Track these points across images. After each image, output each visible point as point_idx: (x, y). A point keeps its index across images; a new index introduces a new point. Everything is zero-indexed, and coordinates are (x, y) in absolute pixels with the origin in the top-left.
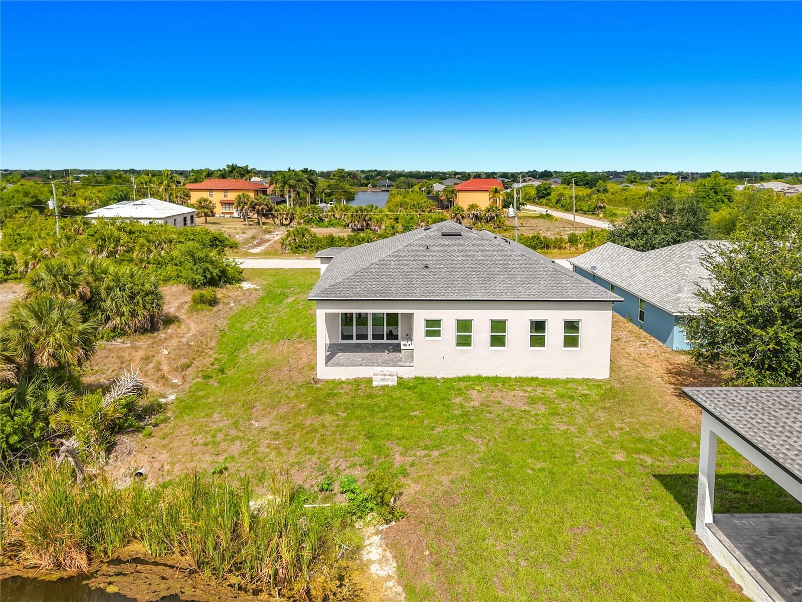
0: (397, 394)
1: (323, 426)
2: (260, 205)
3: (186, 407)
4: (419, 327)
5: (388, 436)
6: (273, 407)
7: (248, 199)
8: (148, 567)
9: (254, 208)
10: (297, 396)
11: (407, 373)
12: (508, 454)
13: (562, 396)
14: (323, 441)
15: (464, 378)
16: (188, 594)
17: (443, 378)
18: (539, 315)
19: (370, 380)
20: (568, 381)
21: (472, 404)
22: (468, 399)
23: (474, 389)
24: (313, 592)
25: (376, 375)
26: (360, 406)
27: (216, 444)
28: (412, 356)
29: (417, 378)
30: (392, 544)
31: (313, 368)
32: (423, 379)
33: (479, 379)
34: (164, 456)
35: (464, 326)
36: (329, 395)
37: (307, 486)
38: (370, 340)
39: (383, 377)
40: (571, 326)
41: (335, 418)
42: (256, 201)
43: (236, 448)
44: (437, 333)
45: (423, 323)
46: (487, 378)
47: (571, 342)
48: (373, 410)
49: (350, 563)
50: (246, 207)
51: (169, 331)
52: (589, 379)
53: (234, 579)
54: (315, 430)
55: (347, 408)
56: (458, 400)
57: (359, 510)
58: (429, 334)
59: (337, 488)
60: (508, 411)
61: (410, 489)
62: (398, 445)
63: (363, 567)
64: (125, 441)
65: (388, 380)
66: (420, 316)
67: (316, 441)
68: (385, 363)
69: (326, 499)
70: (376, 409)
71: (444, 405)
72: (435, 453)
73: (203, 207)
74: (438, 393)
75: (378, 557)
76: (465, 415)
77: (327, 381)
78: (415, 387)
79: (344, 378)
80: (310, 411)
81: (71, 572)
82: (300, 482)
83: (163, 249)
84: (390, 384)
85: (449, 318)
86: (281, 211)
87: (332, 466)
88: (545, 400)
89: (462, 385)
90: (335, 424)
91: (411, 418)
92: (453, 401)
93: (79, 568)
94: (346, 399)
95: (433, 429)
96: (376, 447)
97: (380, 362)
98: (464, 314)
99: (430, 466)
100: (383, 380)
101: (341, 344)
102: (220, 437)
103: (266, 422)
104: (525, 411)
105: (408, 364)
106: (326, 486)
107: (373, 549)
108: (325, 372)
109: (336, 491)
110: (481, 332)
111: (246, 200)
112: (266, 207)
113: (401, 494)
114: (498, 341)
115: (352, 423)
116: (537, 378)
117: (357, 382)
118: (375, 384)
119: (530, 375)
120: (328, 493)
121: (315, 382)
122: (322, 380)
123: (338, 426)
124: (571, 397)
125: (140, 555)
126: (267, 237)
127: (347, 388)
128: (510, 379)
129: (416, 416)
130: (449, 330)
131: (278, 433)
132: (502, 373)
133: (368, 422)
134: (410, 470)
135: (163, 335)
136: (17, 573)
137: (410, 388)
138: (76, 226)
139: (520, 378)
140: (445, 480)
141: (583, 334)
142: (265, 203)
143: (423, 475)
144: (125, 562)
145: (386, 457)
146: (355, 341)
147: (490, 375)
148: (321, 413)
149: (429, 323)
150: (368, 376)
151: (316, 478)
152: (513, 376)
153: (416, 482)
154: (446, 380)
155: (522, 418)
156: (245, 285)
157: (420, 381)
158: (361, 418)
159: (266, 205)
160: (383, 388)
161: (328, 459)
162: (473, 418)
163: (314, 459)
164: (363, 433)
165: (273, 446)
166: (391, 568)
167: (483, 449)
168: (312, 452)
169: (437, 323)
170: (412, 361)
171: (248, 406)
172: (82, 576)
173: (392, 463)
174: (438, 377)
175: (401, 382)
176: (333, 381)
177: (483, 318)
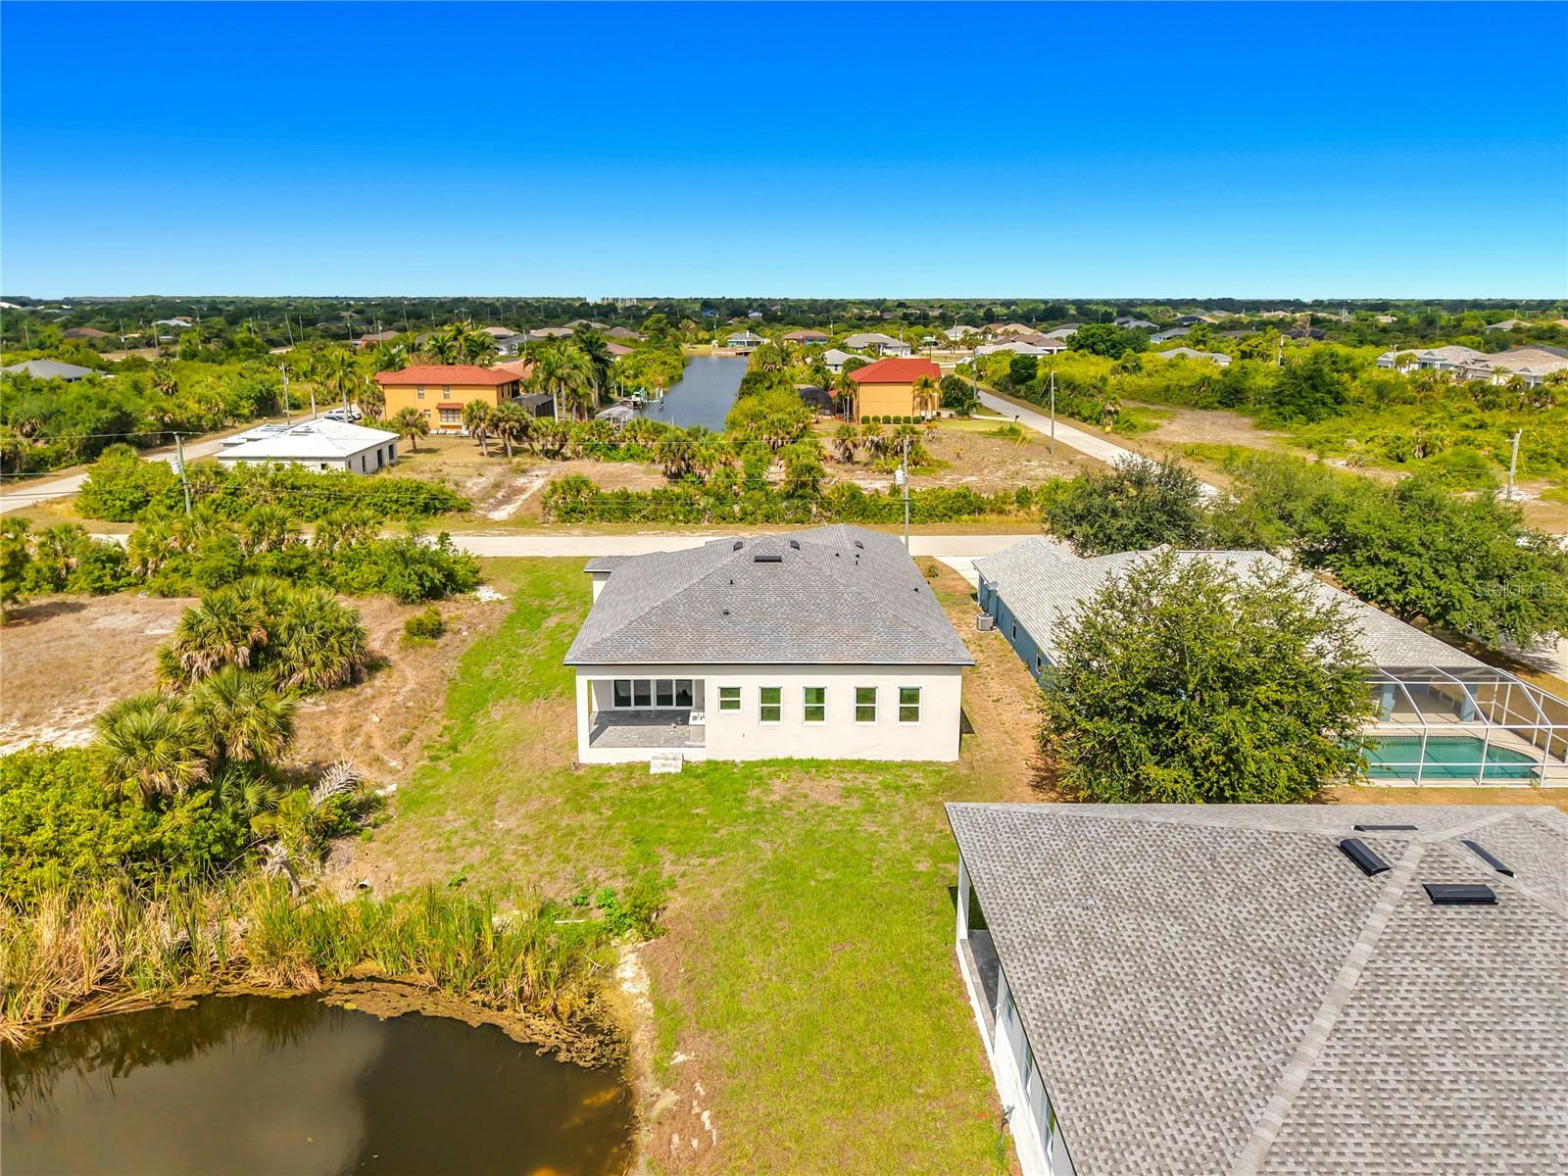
0: (678, 785)
1: (583, 828)
2: (507, 422)
3: (412, 801)
4: (712, 697)
5: (660, 841)
6: (521, 802)
7: (486, 413)
8: (386, 985)
9: (497, 427)
10: (551, 788)
11: (696, 755)
12: (796, 862)
13: (887, 787)
14: (580, 847)
15: (770, 761)
16: (430, 1010)
17: (743, 762)
18: (866, 680)
19: (646, 766)
20: (903, 765)
21: (772, 798)
22: (768, 791)
23: (779, 777)
24: (560, 1008)
25: (655, 758)
26: (631, 801)
27: (451, 850)
28: (703, 734)
29: (709, 762)
30: (648, 962)
31: (575, 747)
32: (717, 763)
33: (789, 763)
34: (390, 865)
35: (770, 695)
36: (593, 786)
37: (559, 900)
38: (653, 706)
39: (664, 762)
40: (909, 696)
41: (597, 817)
42: (500, 415)
43: (476, 855)
44: (736, 705)
45: (717, 692)
46: (801, 761)
47: (909, 714)
48: (646, 808)
49: (602, 982)
50: (483, 425)
51: (377, 683)
52: (931, 762)
53: (477, 996)
54: (573, 834)
55: (613, 805)
56: (756, 792)
57: (616, 928)
58: (724, 705)
59: (593, 902)
60: (813, 807)
61: (676, 903)
62: (670, 851)
63: (616, 985)
64: (342, 847)
65: (671, 765)
66: (713, 683)
67: (572, 846)
68: (668, 743)
69: (580, 915)
70: (650, 805)
71: (735, 800)
72: (712, 862)
73: (408, 425)
74: (732, 784)
75: (632, 975)
76: (760, 813)
77: (592, 767)
78: (704, 775)
79: (613, 763)
80: (568, 808)
81: (305, 990)
82: (551, 896)
83: (353, 536)
84: (673, 770)
85: (750, 686)
86: (544, 429)
87: (590, 876)
88: (864, 792)
89: (765, 770)
90: (597, 825)
91: (692, 817)
92: (749, 794)
93: (312, 986)
94: (612, 792)
95: (716, 831)
96: (643, 854)
97: (661, 742)
98: (771, 681)
99: (703, 877)
100: (663, 765)
101: (613, 712)
102: (456, 840)
103: (511, 822)
104: (833, 808)
105: (698, 744)
106: (580, 900)
107: (628, 968)
108: (589, 755)
109: (592, 905)
110: (793, 703)
111: (482, 414)
112: (517, 425)
113: (664, 909)
114: (815, 713)
115: (618, 824)
116: (864, 761)
117: (630, 768)
118: (652, 771)
119: (855, 758)
120: (583, 907)
121: (577, 768)
122: (585, 765)
123: (600, 828)
124: (897, 789)
125: (374, 974)
126: (520, 481)
127: (616, 777)
128: (828, 762)
129: (697, 814)
130: (751, 700)
131: (526, 836)
132: (820, 755)
133: (638, 822)
134: (680, 882)
135: (369, 692)
136: (246, 991)
137: (697, 777)
138: (203, 478)
139: (842, 761)
140: (717, 893)
141: (924, 705)
142: (516, 418)
143: (693, 888)
144: (359, 981)
145: (654, 866)
146: (633, 708)
147: (804, 758)
148: (580, 810)
149: (725, 691)
150: (646, 760)
151: (571, 891)
152: (834, 758)
153: (683, 894)
154: (747, 765)
155: (827, 816)
156: (485, 594)
157: (713, 765)
158: (630, 818)
159: (517, 421)
160: (663, 776)
161: (585, 869)
162: (768, 817)
163: (569, 868)
164: (630, 837)
165: (520, 853)
166: (644, 986)
167: (770, 856)
168: (567, 860)
169: (735, 691)
170: (704, 740)
171: (490, 801)
172: (315, 994)
173: (660, 874)
174: (737, 760)
175: (688, 768)
176: (599, 766)
177: (793, 688)
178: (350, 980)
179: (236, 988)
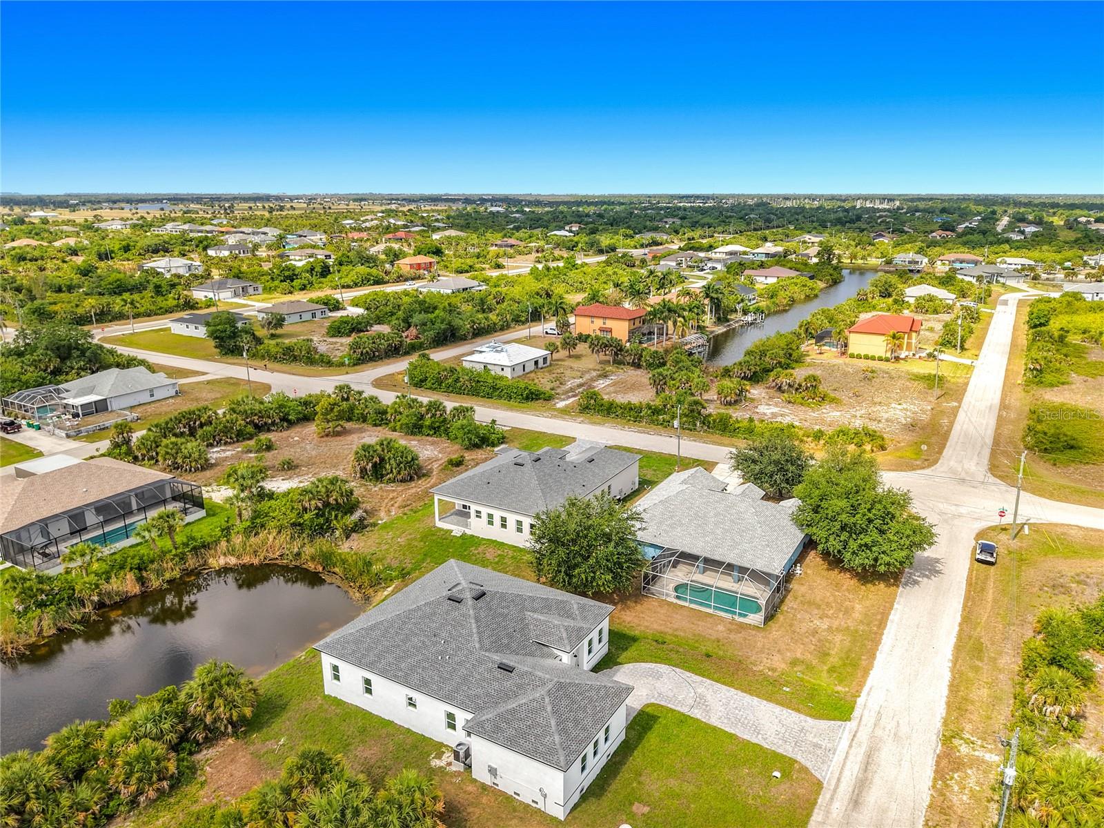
0: (455, 540)
1: (417, 546)
3: (385, 526)
4: (473, 514)
5: (431, 556)
6: (410, 534)
10: (421, 532)
11: (469, 532)
14: (411, 552)
18: (520, 518)
19: (452, 531)
22: (476, 549)
23: (485, 545)
25: (455, 530)
26: (437, 541)
27: (381, 544)
28: (469, 525)
29: (471, 535)
32: (476, 536)
34: (362, 544)
35: (490, 516)
36: (431, 534)
37: (393, 566)
39: (457, 532)
41: (424, 544)
43: (385, 547)
44: (480, 517)
45: (475, 511)
48: (439, 545)
54: (413, 547)
55: (431, 542)
56: (473, 548)
57: (398, 577)
58: (477, 516)
60: (483, 557)
62: (430, 560)
63: (384, 591)
64: (354, 536)
66: (473, 508)
67: (409, 551)
68: (460, 525)
69: (394, 571)
73: (566, 343)
74: (470, 544)
75: (390, 590)
76: (466, 555)
77: (438, 528)
78: (466, 539)
79: (444, 529)
80: (419, 539)
82: (392, 564)
84: (458, 535)
85: (485, 511)
87: (405, 561)
88: (503, 557)
89: (484, 542)
92: (471, 548)
94: (435, 538)
96: (423, 559)
98: (490, 511)
102: (384, 541)
103: (402, 540)
105: (468, 527)
106: (397, 567)
107: (391, 588)
108: (439, 524)
109: (399, 569)
110: (497, 521)
114: (504, 526)
115: (426, 548)
117: (447, 532)
118: (452, 534)
120: (396, 569)
121: (433, 527)
122: (436, 527)
123: (421, 548)
126: (598, 382)
127: (441, 533)
130: (485, 517)
131: (401, 545)
132: (506, 541)
133: (432, 549)
135: (413, 485)
137: (463, 539)
147: (500, 541)
148: (422, 541)
149: (477, 511)
150: (452, 529)
151: (397, 564)
154: (481, 539)
157: (472, 537)
158: (431, 547)
160: (454, 536)
163: (403, 558)
164: (425, 552)
168: (404, 555)
169: (480, 512)
170: (471, 527)
171: (403, 532)
175: (464, 534)
176: (440, 528)
177: (498, 514)
178: (329, 572)
179: (304, 566)
